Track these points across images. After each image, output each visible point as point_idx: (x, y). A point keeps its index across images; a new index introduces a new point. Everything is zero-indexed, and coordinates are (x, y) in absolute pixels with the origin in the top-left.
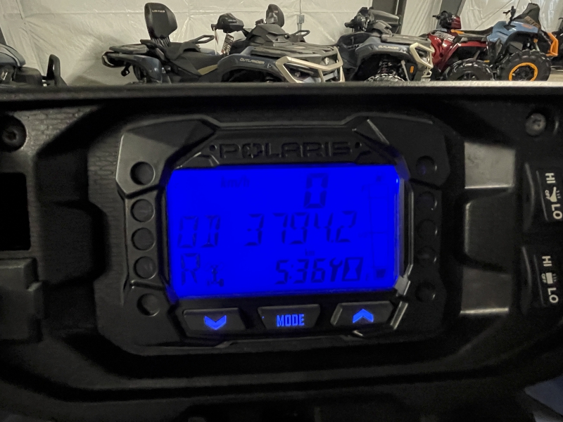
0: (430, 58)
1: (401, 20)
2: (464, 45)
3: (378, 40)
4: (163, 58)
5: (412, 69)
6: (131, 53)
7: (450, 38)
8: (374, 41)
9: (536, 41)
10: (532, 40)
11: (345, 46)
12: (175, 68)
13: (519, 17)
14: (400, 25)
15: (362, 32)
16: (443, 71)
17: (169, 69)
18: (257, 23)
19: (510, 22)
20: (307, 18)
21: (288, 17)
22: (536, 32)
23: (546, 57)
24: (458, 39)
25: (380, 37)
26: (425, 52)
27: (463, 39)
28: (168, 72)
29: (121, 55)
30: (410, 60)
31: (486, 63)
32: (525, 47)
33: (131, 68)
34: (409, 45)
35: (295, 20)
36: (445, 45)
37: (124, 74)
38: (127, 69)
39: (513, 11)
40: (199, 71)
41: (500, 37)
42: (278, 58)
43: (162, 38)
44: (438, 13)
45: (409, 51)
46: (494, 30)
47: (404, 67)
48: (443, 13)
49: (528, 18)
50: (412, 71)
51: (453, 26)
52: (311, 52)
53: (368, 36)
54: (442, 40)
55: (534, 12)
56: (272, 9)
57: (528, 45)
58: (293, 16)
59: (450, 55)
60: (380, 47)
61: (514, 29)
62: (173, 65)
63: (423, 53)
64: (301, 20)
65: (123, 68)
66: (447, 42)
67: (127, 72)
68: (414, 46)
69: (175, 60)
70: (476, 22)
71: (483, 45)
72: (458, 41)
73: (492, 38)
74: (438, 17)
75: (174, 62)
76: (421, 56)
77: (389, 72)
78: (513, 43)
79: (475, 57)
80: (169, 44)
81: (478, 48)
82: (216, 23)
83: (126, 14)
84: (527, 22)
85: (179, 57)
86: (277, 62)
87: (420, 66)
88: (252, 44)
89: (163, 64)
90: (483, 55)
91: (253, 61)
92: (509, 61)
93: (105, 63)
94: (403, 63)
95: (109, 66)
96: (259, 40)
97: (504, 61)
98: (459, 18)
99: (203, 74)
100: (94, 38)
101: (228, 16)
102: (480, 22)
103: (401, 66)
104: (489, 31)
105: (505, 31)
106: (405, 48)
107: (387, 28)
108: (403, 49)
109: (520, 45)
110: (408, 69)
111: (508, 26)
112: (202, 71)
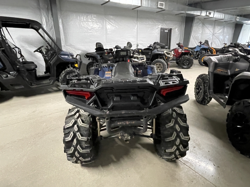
0: (172, 55)
2: (184, 52)
6: (92, 54)
9: (208, 50)
13: (203, 44)
16: (179, 59)
18: (124, 47)
20: (139, 45)
21: (133, 45)
22: (208, 48)
28: (101, 59)
29: (89, 55)
30: (165, 56)
31: (192, 56)
32: (206, 52)
33: (91, 58)
35: (136, 45)
37: (89, 59)
38: (90, 58)
39: (201, 42)
41: (198, 49)
44: (177, 43)
46: (196, 48)
49: (205, 44)
53: (154, 50)
55: (207, 42)
56: (128, 43)
58: (135, 44)
59: (180, 54)
61: (202, 47)
62: (102, 57)
64: (138, 46)
65: (89, 58)
68: (165, 52)
71: (189, 52)
78: (202, 51)
79: (188, 55)
82: (115, 47)
83: (89, 45)
87: (168, 57)
89: (100, 57)
92: (201, 56)
95: (86, 58)
101: (117, 46)
104: (195, 48)
105: (199, 47)
108: (163, 53)
109: (204, 52)
110: (165, 58)
111: (200, 46)
112: (110, 58)
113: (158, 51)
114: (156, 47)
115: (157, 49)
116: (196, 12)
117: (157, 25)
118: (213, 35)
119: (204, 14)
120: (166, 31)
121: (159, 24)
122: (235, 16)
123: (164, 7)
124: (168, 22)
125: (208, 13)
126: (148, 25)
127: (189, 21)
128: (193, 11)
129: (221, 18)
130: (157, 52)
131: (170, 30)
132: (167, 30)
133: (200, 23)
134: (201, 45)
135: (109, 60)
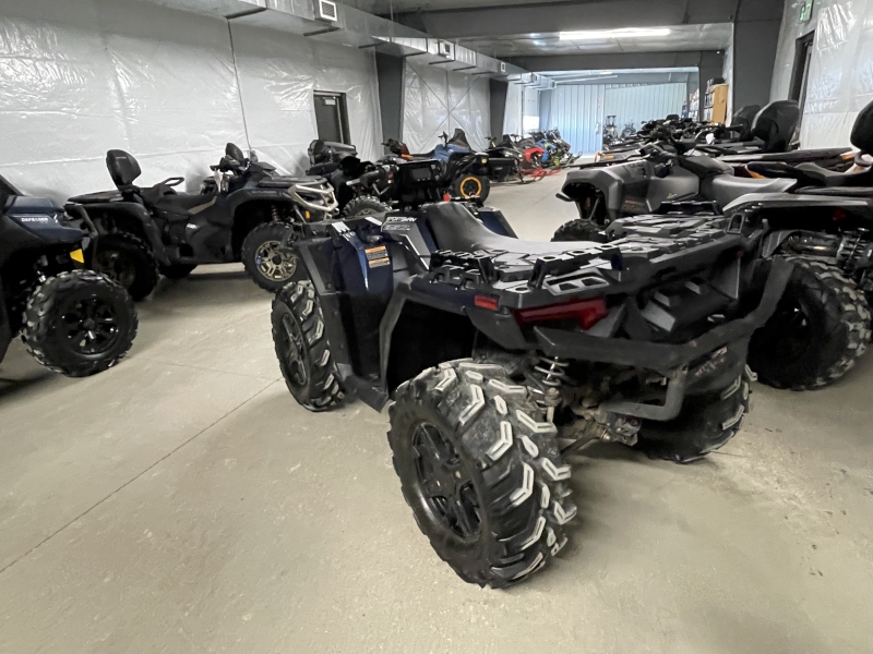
1: (354, 149)
12: (158, 212)
13: (452, 141)
14: (356, 153)
17: (152, 213)
19: (446, 145)
22: (467, 151)
39: (445, 136)
40: (189, 211)
41: (443, 158)
46: (436, 152)
48: (390, 141)
49: (458, 140)
55: (461, 135)
56: (228, 147)
61: (451, 151)
64: (253, 156)
69: (158, 203)
70: (418, 145)
73: (436, 160)
74: (387, 145)
75: (157, 206)
78: (454, 163)
84: (459, 144)
85: (161, 201)
86: (289, 191)
91: (264, 192)
96: (255, 176)
98: (404, 145)
99: (194, 213)
104: (432, 154)
105: (444, 152)
111: (446, 148)
112: (194, 211)
116: (415, 40)
117: (301, 81)
118: (449, 113)
119: (433, 48)
120: (328, 102)
121: (306, 77)
122: (497, 60)
123: (335, 19)
124: (332, 71)
125: (442, 45)
126: (271, 79)
127: (388, 69)
128: (408, 39)
129: (471, 64)
131: (341, 98)
132: (330, 97)
133: (415, 77)
134: (449, 145)
135: (190, 219)
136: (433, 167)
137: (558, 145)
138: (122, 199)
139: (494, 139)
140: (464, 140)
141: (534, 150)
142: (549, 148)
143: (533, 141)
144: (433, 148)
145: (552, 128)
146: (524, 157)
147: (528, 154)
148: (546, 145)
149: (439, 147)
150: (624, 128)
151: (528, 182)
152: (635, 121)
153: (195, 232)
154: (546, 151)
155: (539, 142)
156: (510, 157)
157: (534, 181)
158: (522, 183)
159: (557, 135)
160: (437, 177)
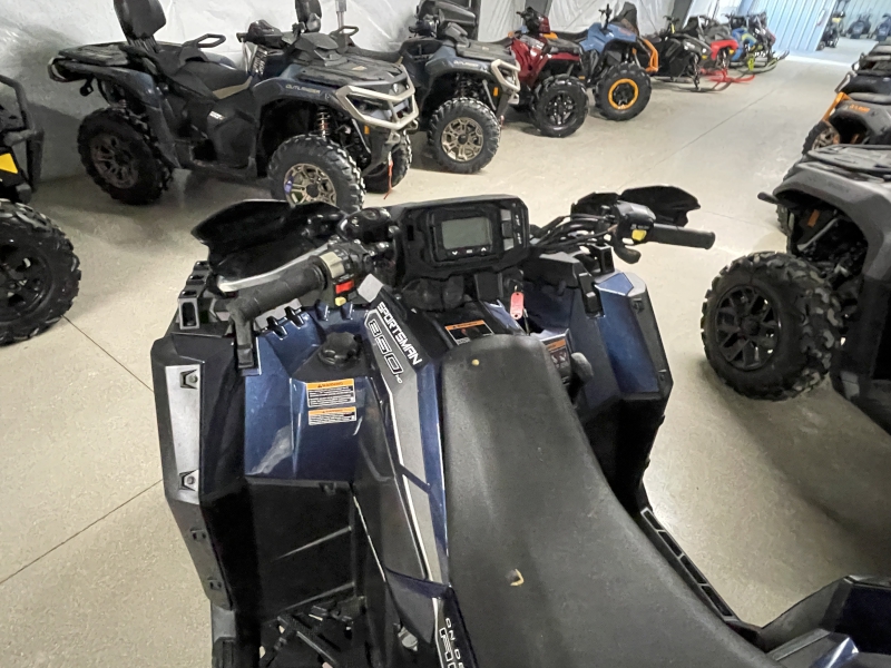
0: (516, 78)
1: (477, 19)
2: (555, 57)
3: (452, 53)
4: (154, 72)
5: (496, 90)
7: (539, 45)
8: (446, 52)
9: (634, 51)
10: (631, 50)
11: (411, 57)
12: (176, 87)
13: (615, 20)
14: (477, 26)
15: (430, 39)
16: (534, 88)
17: (166, 88)
19: (606, 26)
20: (350, 3)
22: (634, 40)
23: (645, 73)
24: (547, 49)
25: (455, 48)
26: (510, 71)
27: (553, 50)
28: (165, 93)
30: (493, 82)
31: (581, 81)
32: (623, 59)
33: (94, 84)
34: (490, 61)
35: (334, 6)
36: (533, 54)
37: (84, 92)
38: (88, 84)
39: (608, 12)
40: (215, 93)
41: (595, 44)
42: (337, 87)
43: (145, 37)
44: (523, 10)
45: (490, 69)
46: (590, 33)
47: (486, 88)
48: (529, 9)
49: (625, 21)
50: (496, 93)
51: (541, 29)
52: (376, 78)
53: (440, 46)
54: (530, 48)
55: (630, 14)
57: (627, 56)
59: (540, 67)
60: (456, 62)
61: (611, 35)
63: (506, 72)
64: (342, 7)
65: (83, 83)
66: (535, 50)
67: (89, 89)
68: (496, 63)
69: (175, 75)
70: (572, 13)
71: (575, 58)
72: (548, 51)
73: (586, 45)
74: (523, 15)
75: (175, 79)
76: (505, 75)
77: (469, 95)
78: (611, 53)
79: (569, 72)
80: (156, 47)
81: (571, 62)
82: (245, 30)
84: (624, 27)
85: (181, 71)
86: (338, 93)
87: (505, 90)
88: (295, 61)
89: (157, 81)
90: (577, 71)
91: (303, 89)
92: (607, 76)
93: (53, 76)
94: (485, 83)
95: (59, 80)
96: (303, 57)
97: (602, 75)
98: (546, 19)
99: (221, 98)
100: (18, 30)
101: (262, 23)
102: (576, 15)
103: (482, 87)
104: (584, 35)
105: (601, 36)
106: (485, 65)
107: (462, 35)
108: (484, 67)
109: (618, 56)
110: (492, 91)
111: (604, 30)
112: (221, 93)
113: (460, 55)
114: (447, 33)
115: (455, 41)
130: (459, 63)
134: (611, 27)
135: (216, 104)
136: (506, 216)
137: (760, 38)
138: (125, 62)
139: (675, 22)
140: (634, 21)
141: (725, 44)
142: (747, 42)
143: (728, 29)
144: (588, 28)
145: (758, 10)
146: (709, 54)
147: (717, 47)
148: (744, 37)
149: (596, 26)
150: (855, 20)
151: (704, 91)
152: (875, 13)
153: (219, 124)
154: (741, 45)
155: (736, 32)
156: (690, 51)
157: (712, 90)
158: (696, 90)
159: (763, 22)
160: (509, 245)
